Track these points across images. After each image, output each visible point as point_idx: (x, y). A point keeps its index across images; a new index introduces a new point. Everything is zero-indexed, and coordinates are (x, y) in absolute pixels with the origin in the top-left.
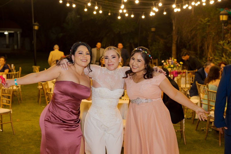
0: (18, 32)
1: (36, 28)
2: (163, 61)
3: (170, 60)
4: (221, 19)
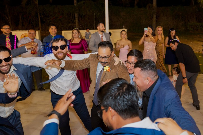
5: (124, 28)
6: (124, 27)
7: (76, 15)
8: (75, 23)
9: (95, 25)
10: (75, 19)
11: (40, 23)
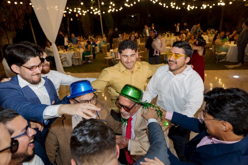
0: (139, 15)
1: (149, 16)
2: (208, 31)
3: (211, 30)
4: (245, 6)
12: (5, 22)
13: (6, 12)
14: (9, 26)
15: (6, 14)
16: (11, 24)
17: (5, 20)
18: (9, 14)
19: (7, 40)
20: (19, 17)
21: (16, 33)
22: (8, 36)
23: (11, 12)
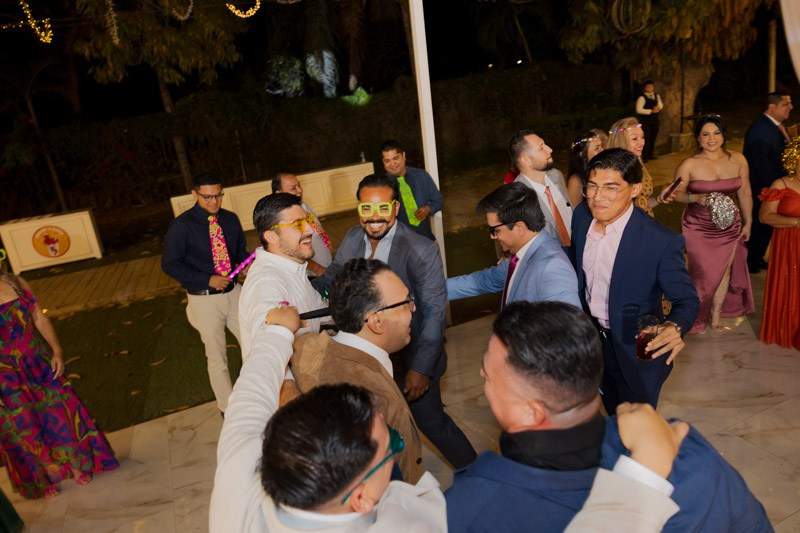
5: (364, 160)
6: (362, 155)
7: (179, 145)
8: (178, 171)
9: (243, 167)
10: (176, 158)
11: (58, 189)
12: (688, 40)
13: (700, 9)
14: (695, 52)
15: (696, 16)
16: (705, 46)
17: (688, 36)
18: (707, 14)
19: (679, 95)
20: (733, 21)
21: (713, 71)
22: (686, 82)
23: (714, 7)
